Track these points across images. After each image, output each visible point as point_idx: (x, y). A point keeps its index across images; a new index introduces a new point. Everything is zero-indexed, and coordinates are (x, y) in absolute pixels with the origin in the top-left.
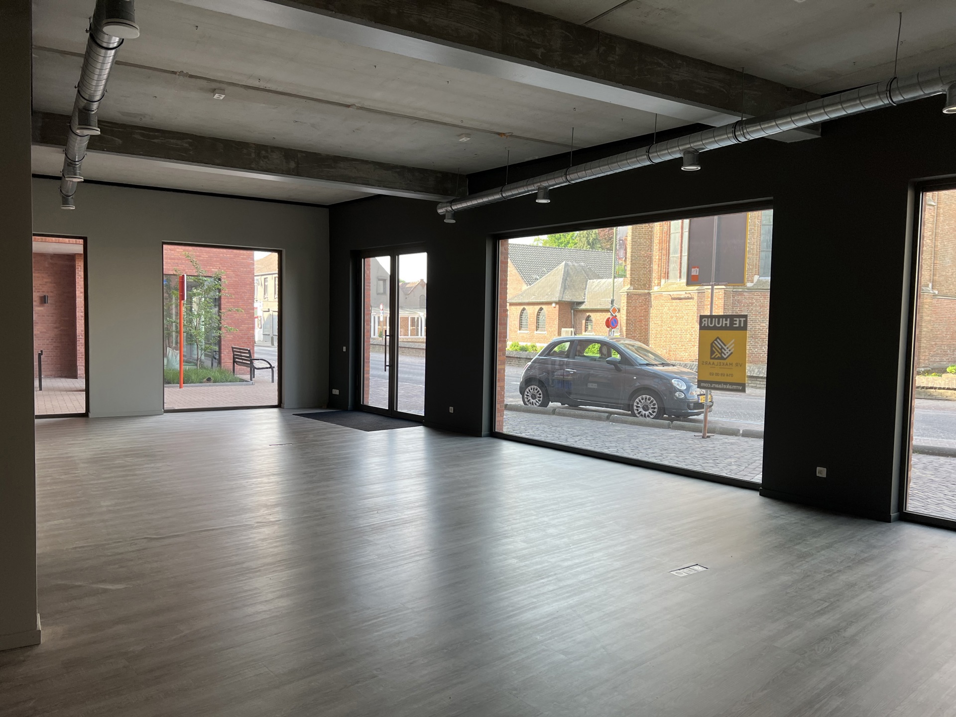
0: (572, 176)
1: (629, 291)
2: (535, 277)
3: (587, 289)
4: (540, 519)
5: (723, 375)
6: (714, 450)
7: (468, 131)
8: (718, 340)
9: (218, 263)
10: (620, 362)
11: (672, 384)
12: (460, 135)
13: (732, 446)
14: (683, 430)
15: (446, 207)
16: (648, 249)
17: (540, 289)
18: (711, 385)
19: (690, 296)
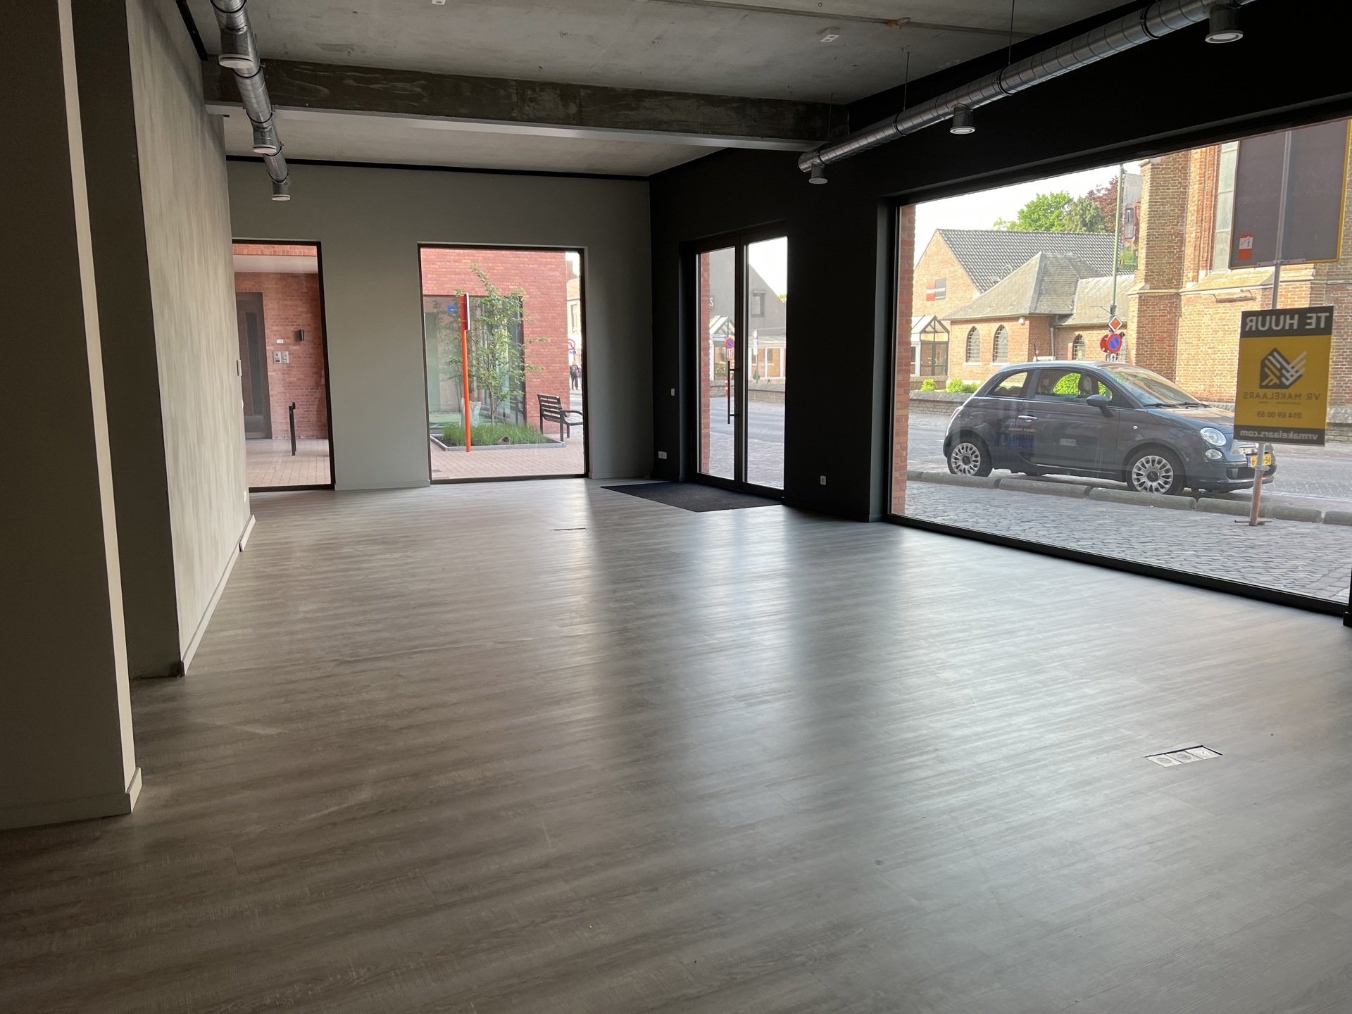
0: (1011, 82)
1: (1142, 291)
2: (993, 279)
3: (1077, 294)
4: (933, 655)
5: (1282, 415)
6: (1270, 545)
7: (834, 23)
8: (1275, 354)
9: (517, 278)
10: (1110, 403)
11: (1200, 437)
12: (822, 32)
13: (1303, 539)
14: (1217, 513)
15: (812, 158)
16: (1178, 222)
17: (1000, 297)
18: (1259, 434)
19: (1249, 295)
